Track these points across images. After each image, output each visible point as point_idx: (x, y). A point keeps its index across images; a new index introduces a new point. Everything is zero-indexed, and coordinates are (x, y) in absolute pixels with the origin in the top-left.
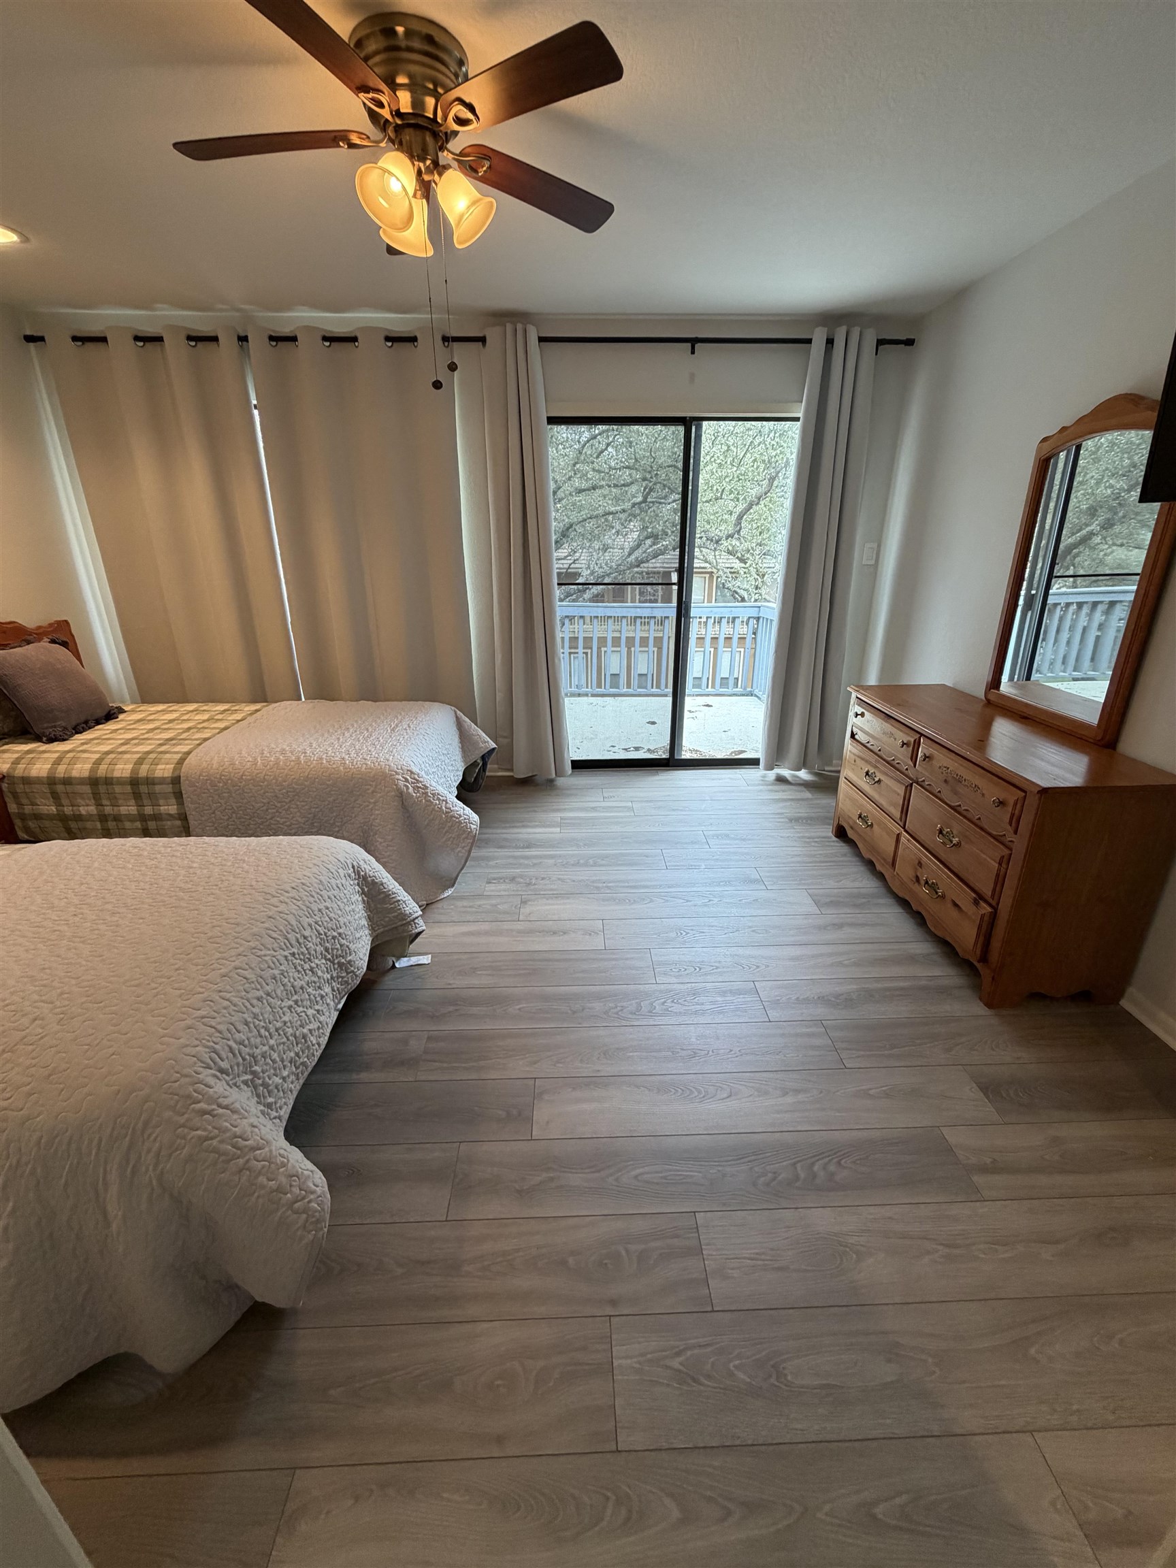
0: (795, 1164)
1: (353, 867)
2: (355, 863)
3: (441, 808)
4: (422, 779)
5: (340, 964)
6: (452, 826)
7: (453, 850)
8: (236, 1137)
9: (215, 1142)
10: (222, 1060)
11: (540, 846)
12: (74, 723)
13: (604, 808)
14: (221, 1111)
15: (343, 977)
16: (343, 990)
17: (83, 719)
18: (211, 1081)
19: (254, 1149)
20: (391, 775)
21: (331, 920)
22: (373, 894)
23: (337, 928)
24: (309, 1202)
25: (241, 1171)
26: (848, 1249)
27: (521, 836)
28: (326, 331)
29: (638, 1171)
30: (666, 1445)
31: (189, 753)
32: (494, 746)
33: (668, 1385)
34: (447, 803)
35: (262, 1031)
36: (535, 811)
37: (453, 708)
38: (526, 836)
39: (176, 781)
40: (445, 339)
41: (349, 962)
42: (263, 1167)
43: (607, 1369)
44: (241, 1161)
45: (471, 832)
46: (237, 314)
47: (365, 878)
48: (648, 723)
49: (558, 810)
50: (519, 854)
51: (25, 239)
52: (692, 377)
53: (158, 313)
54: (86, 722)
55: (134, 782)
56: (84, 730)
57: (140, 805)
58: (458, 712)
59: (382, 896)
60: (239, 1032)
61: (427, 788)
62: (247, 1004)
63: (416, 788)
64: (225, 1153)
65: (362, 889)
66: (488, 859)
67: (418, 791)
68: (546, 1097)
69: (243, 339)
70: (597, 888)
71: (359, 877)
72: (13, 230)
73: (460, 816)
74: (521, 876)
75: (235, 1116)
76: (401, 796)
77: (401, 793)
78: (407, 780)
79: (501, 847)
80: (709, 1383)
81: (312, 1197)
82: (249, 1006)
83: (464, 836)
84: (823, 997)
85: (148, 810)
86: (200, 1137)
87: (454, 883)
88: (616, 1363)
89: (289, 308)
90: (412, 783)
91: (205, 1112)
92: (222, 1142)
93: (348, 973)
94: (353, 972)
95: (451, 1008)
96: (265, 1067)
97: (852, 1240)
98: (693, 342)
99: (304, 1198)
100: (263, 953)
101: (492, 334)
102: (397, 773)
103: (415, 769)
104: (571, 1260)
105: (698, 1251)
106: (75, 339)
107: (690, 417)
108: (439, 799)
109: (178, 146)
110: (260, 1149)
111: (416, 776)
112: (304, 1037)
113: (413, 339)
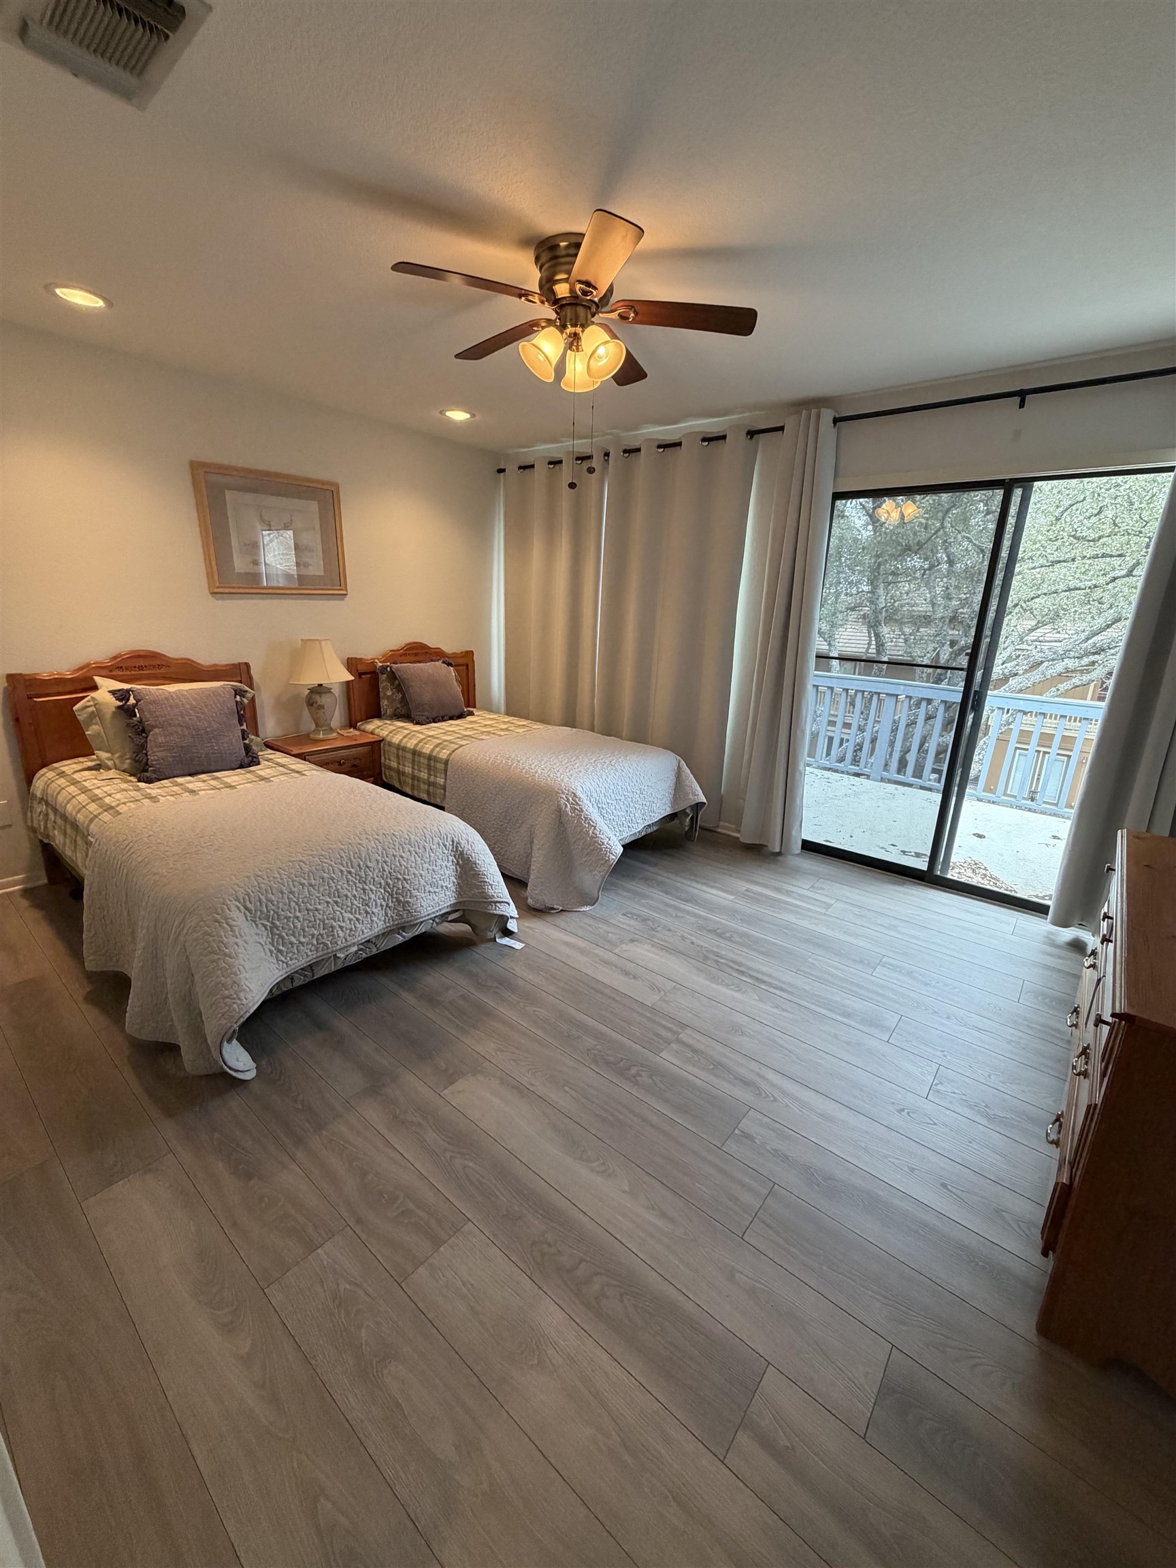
0: (582, 1260)
1: (453, 841)
2: (456, 839)
3: (588, 832)
4: (581, 803)
5: (399, 901)
6: (593, 850)
7: (591, 871)
8: (222, 942)
9: (211, 939)
10: (251, 903)
11: (700, 905)
12: (435, 716)
13: (799, 895)
14: (225, 925)
15: (399, 911)
16: (396, 920)
17: (442, 714)
18: (233, 908)
19: (226, 955)
20: (558, 793)
21: (401, 866)
22: (466, 869)
23: (404, 874)
24: (234, 1003)
25: (213, 962)
26: (537, 1353)
27: (691, 889)
28: (659, 440)
29: (471, 1164)
30: (283, 1316)
31: (456, 749)
32: (705, 801)
33: (325, 1291)
34: (595, 829)
35: (293, 904)
36: (730, 876)
37: (679, 758)
38: (696, 891)
39: (446, 762)
40: (752, 434)
41: (408, 902)
42: (225, 967)
43: (311, 1247)
44: (217, 957)
45: (609, 860)
46: (610, 437)
47: (462, 853)
48: (974, 835)
49: (748, 881)
50: (672, 902)
51: (473, 415)
52: (1017, 433)
53: (565, 444)
54: (443, 717)
55: (430, 758)
56: (439, 721)
57: (429, 775)
58: (683, 762)
59: (472, 873)
60: (273, 894)
61: (582, 811)
62: (291, 883)
63: (573, 809)
64: (212, 947)
65: (458, 862)
66: (644, 896)
67: (574, 812)
68: (479, 1077)
69: (607, 454)
70: (706, 958)
71: (457, 851)
72: (466, 412)
73: (603, 844)
74: (654, 921)
75: (231, 933)
76: (560, 812)
77: (560, 810)
78: (568, 800)
79: (667, 893)
80: (343, 1317)
81: (239, 1002)
82: (292, 886)
83: (602, 862)
84: (809, 1168)
85: (432, 778)
86: (207, 931)
87: (595, 903)
88: (319, 1251)
89: (637, 427)
90: (572, 804)
91: (217, 921)
92: (214, 941)
93: (404, 910)
94: (408, 910)
95: (496, 984)
96: (285, 926)
97: (551, 1352)
98: (1022, 395)
99: (233, 999)
100: (326, 860)
101: (789, 423)
102: (563, 793)
103: (579, 793)
104: (370, 1177)
105: (437, 1243)
106: (520, 468)
107: (1011, 479)
108: (589, 823)
109: (457, 356)
110: (231, 958)
111: (577, 800)
112: (332, 927)
113: (724, 437)
